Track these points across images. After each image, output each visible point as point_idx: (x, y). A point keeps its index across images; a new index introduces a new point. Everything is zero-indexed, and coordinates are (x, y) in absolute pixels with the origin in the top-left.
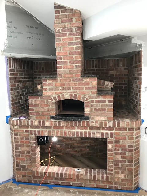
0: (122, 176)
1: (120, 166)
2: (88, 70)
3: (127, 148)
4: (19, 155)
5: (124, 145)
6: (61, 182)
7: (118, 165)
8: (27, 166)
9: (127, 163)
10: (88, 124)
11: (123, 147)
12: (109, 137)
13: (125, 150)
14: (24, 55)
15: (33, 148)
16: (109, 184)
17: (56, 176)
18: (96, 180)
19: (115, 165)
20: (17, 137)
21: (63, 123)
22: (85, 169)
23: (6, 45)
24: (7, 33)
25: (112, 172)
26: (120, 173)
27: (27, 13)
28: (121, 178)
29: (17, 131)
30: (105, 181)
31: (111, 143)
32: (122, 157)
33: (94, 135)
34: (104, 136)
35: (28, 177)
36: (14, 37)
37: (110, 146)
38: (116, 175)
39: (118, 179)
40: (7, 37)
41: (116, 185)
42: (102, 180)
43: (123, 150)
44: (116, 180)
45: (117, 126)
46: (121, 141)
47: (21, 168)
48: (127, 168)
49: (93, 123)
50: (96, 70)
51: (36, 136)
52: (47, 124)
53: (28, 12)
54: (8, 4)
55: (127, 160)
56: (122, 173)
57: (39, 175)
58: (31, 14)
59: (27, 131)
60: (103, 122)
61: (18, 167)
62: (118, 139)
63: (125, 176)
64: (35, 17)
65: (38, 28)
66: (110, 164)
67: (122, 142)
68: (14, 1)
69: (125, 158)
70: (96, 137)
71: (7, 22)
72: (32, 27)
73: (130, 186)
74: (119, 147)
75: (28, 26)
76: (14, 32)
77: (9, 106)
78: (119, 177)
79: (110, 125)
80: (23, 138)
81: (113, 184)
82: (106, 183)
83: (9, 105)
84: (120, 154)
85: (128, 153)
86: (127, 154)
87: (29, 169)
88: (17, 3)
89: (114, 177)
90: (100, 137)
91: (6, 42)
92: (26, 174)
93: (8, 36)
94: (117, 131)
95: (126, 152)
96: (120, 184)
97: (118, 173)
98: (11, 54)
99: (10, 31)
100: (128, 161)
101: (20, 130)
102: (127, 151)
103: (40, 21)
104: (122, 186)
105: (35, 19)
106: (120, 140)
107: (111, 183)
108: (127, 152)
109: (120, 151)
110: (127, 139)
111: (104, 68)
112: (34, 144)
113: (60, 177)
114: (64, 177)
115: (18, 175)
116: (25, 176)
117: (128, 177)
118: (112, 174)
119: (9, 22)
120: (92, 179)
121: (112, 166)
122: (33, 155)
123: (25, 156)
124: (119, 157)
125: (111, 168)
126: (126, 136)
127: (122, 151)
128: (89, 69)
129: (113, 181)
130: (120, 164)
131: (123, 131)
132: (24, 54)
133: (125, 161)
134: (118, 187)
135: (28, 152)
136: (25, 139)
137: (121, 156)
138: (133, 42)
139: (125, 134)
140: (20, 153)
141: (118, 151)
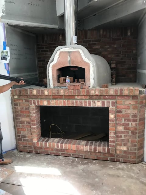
0: (125, 148)
1: (123, 138)
3: (131, 118)
4: (20, 125)
5: (127, 115)
6: (62, 154)
7: (121, 137)
8: (28, 136)
9: (130, 134)
10: (88, 93)
11: (126, 117)
12: (111, 106)
13: (129, 120)
14: (23, 22)
15: (33, 117)
16: (110, 156)
17: (56, 147)
18: (97, 151)
19: (117, 136)
20: (17, 107)
21: (62, 92)
22: (86, 141)
23: (3, 11)
25: (114, 144)
26: (123, 145)
29: (17, 101)
30: (106, 153)
31: (112, 112)
32: (125, 129)
33: (95, 104)
34: (104, 105)
35: (29, 148)
36: (12, 3)
37: (112, 116)
38: (118, 147)
39: (121, 151)
40: (4, 3)
41: (118, 158)
42: (103, 152)
43: (126, 121)
44: (118, 152)
45: (120, 94)
46: (124, 110)
47: (22, 138)
48: (130, 140)
49: (93, 92)
52: (46, 93)
55: (130, 131)
56: (125, 145)
57: (40, 146)
59: (26, 101)
61: (20, 137)
62: (121, 108)
63: (128, 148)
66: (111, 135)
67: (125, 111)
69: (128, 129)
70: (96, 106)
73: (133, 159)
78: (122, 149)
79: (112, 93)
80: (23, 108)
81: (114, 157)
82: (107, 155)
84: (123, 125)
85: (132, 124)
86: (130, 125)
87: (30, 140)
89: (116, 150)
90: (101, 106)
91: (4, 8)
92: (27, 144)
94: (120, 99)
95: (129, 122)
96: (122, 157)
97: (121, 145)
100: (132, 132)
101: (20, 100)
102: (130, 122)
104: (125, 159)
107: (112, 155)
108: (130, 123)
109: (123, 122)
110: (131, 108)
112: (34, 113)
113: (60, 148)
114: (64, 148)
115: (20, 145)
116: (27, 146)
117: (131, 150)
118: (113, 146)
120: (93, 151)
121: (114, 137)
122: (33, 126)
123: (25, 126)
124: (121, 128)
125: (113, 140)
126: (130, 105)
127: (125, 121)
128: (94, 39)
129: (114, 153)
130: (123, 135)
131: (126, 99)
133: (128, 132)
134: (121, 160)
135: (29, 123)
137: (123, 126)
139: (128, 103)
140: (21, 123)
141: (121, 121)
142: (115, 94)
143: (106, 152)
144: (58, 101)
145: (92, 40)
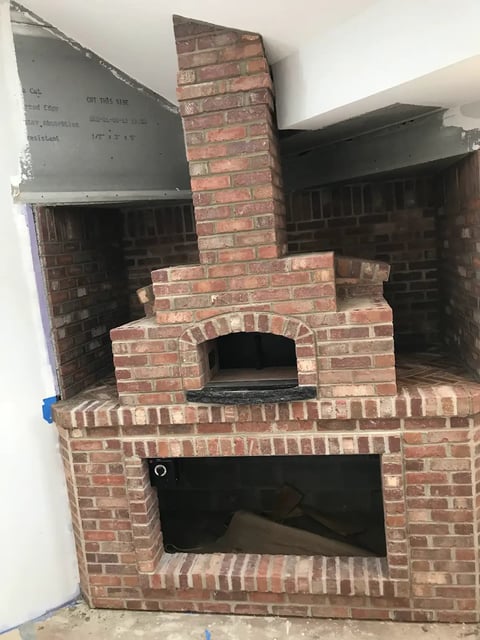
0: (438, 579)
1: (431, 546)
2: (301, 227)
3: (450, 483)
4: (94, 523)
5: (439, 475)
6: (238, 607)
7: (424, 542)
8: (122, 556)
9: (452, 534)
10: (313, 412)
11: (434, 481)
12: (387, 450)
13: (445, 491)
14: (86, 193)
15: (136, 497)
16: (395, 606)
17: (218, 587)
18: (353, 593)
19: (413, 543)
20: (84, 466)
21: (228, 413)
22: (312, 558)
23: (25, 167)
24: (28, 128)
25: (405, 568)
26: (432, 568)
27: (87, 55)
28: (436, 584)
29: (82, 447)
30: (381, 597)
31: (395, 469)
32: (434, 516)
33: (335, 447)
34: (367, 448)
35: (128, 594)
36: (50, 139)
37: (391, 481)
38: (419, 577)
39: (427, 586)
40: (28, 143)
41: (419, 610)
42: (371, 593)
43: (437, 492)
44: (419, 592)
45: (412, 413)
46: (427, 461)
47: (104, 565)
48: (453, 551)
49: (329, 409)
50: (326, 223)
51: (143, 460)
52: (177, 418)
53: (89, 51)
54: (23, 31)
55: (453, 524)
56: (438, 568)
57: (163, 586)
58: (101, 59)
59: (114, 445)
60: (363, 401)
61: (94, 561)
62: (418, 455)
63: (449, 578)
64: (113, 68)
65: (125, 102)
66: (394, 539)
67: (433, 464)
68: (41, 20)
69: (446, 517)
70: (342, 453)
71: (24, 92)
72: (106, 100)
73: (467, 609)
74: (423, 482)
75: (91, 100)
76: (47, 123)
77: (50, 367)
78: (430, 580)
79: (387, 411)
80: (101, 468)
81: (408, 606)
82: (385, 602)
83: (51, 362)
84: (428, 505)
85: (455, 501)
86: (451, 505)
87: (131, 567)
88: (50, 27)
89: (413, 582)
90: (357, 452)
91: (27, 158)
92: (119, 584)
93: (30, 138)
94: (414, 429)
95: (447, 498)
96: (434, 605)
97: (426, 569)
98: (44, 194)
99: (37, 122)
100: (456, 526)
101: (91, 442)
102: (450, 495)
103: (131, 76)
104: (441, 611)
105: (114, 72)
106: (424, 459)
107: (402, 602)
108: (450, 500)
109: (428, 496)
110: (448, 453)
111: (353, 215)
112: (141, 484)
113: (231, 588)
114: (243, 589)
115: (96, 588)
116: (119, 590)
117: (458, 580)
118: (403, 574)
119: (31, 92)
120: (339, 592)
121: (403, 545)
122: (140, 523)
123: (111, 525)
124: (423, 517)
125: (400, 554)
126: (445, 444)
127: (433, 493)
128: (302, 222)
129: (407, 596)
130: (430, 538)
131: (432, 427)
132: (87, 190)
133: (447, 527)
134: (429, 616)
135: (123, 513)
136: (108, 471)
137: (430, 511)
138: (447, 123)
139: (440, 440)
140: (97, 517)
141: (420, 495)
142: (398, 413)
143: (382, 593)
144: (217, 441)
145: (297, 223)
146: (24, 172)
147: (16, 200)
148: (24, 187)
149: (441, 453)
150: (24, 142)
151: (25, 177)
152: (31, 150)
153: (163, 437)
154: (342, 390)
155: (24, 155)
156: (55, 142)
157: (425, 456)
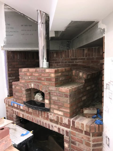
5: (80, 149)
10: (48, 116)
12: (65, 135)
20: (8, 113)
21: (30, 110)
24: (6, 33)
27: (22, 15)
29: (8, 109)
33: (52, 128)
36: (11, 35)
37: (66, 145)
45: (72, 125)
49: (51, 116)
51: (16, 116)
52: (22, 108)
53: (23, 14)
54: (7, 10)
58: (25, 15)
59: (12, 110)
60: (60, 117)
62: (75, 140)
64: (29, 17)
65: (31, 26)
67: (79, 145)
68: (11, 7)
71: (6, 25)
72: (26, 26)
74: (76, 149)
75: (22, 25)
76: (11, 32)
79: (66, 122)
88: (13, 9)
90: (57, 132)
93: (6, 35)
94: (73, 130)
99: (8, 31)
103: (33, 19)
105: (29, 18)
106: (76, 142)
119: (7, 24)
131: (79, 132)
132: (19, 47)
136: (11, 116)
138: (99, 27)
139: (81, 137)
142: (68, 124)
144: (28, 116)
146: (4, 43)
147: (2, 49)
148: (4, 46)
149: (81, 142)
150: (5, 36)
151: (4, 44)
152: (6, 38)
153: (20, 111)
154: (56, 112)
155: (5, 39)
156: (12, 36)
157: (77, 141)
